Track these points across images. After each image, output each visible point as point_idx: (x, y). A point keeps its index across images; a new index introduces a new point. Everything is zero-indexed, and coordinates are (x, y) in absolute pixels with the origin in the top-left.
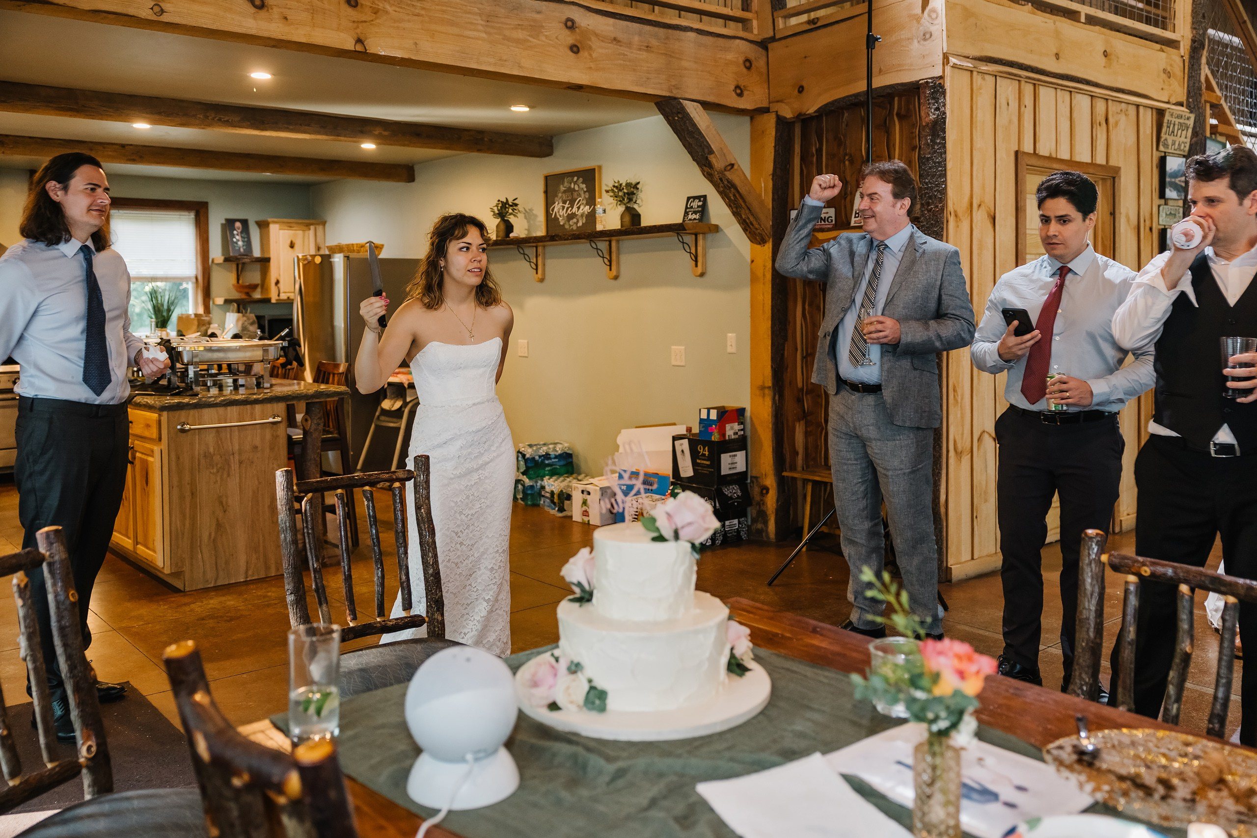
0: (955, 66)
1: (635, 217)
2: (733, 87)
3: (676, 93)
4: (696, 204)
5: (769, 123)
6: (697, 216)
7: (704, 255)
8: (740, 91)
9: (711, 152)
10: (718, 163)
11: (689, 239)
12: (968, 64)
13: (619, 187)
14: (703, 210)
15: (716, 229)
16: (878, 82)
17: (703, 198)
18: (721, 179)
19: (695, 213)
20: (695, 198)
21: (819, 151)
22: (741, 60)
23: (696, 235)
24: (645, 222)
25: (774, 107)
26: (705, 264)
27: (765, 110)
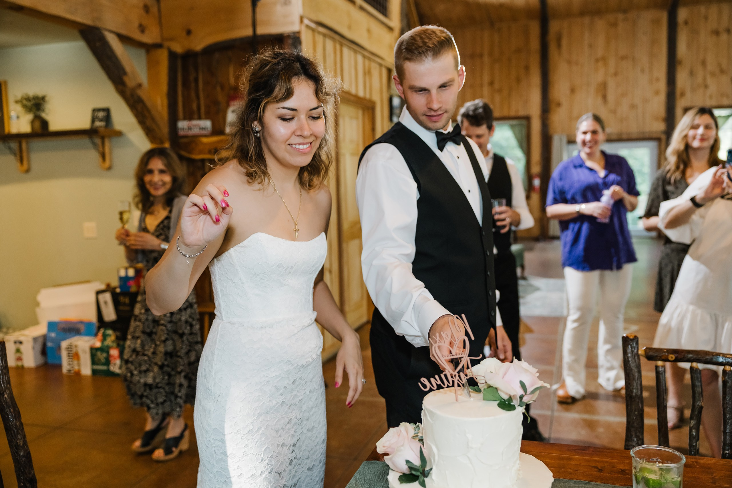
0: (307, 26)
1: (45, 124)
2: (136, 24)
3: (98, 24)
4: (101, 114)
5: (163, 56)
6: (102, 124)
7: (111, 154)
8: (142, 29)
9: (125, 73)
10: (130, 83)
11: (98, 141)
12: (313, 25)
13: (28, 99)
14: (108, 118)
15: (119, 134)
16: (260, 31)
17: (107, 111)
18: (132, 95)
19: (101, 120)
20: (99, 110)
21: (196, 80)
22: (141, 5)
23: (103, 138)
24: (53, 127)
25: (167, 44)
26: (111, 160)
27: (158, 46)
